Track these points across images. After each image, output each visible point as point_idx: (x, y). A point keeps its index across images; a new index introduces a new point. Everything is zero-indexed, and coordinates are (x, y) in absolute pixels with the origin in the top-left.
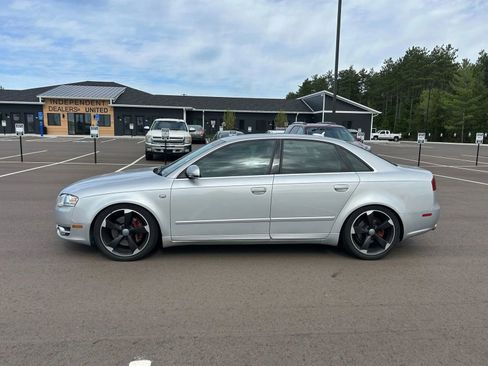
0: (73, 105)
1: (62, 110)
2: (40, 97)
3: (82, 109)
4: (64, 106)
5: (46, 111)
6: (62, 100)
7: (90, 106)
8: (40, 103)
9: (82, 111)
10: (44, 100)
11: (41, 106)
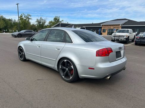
0: (110, 27)
1: (107, 28)
2: (101, 25)
3: (112, 27)
4: (107, 27)
5: (102, 29)
6: (107, 25)
7: (114, 27)
8: (101, 26)
9: (112, 28)
10: (102, 25)
11: (101, 27)
